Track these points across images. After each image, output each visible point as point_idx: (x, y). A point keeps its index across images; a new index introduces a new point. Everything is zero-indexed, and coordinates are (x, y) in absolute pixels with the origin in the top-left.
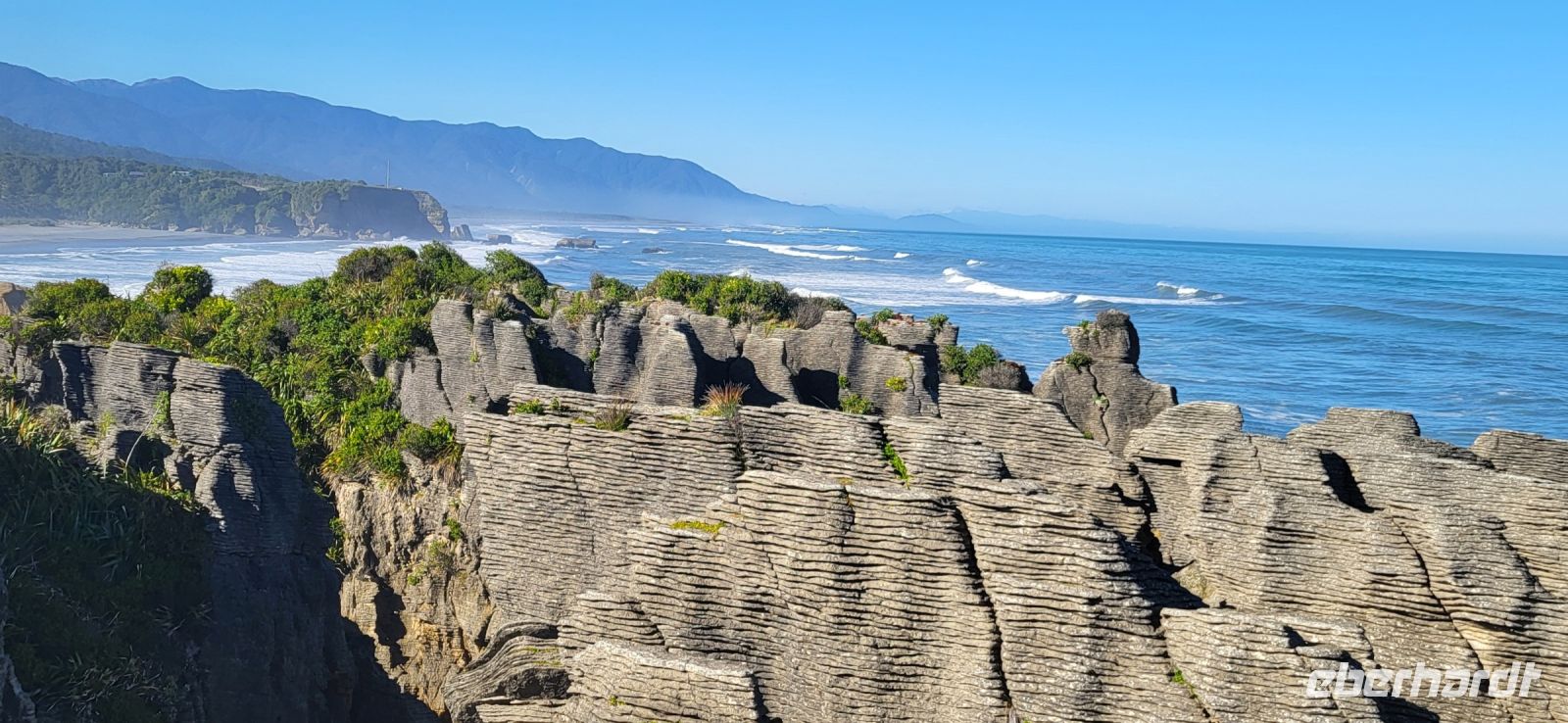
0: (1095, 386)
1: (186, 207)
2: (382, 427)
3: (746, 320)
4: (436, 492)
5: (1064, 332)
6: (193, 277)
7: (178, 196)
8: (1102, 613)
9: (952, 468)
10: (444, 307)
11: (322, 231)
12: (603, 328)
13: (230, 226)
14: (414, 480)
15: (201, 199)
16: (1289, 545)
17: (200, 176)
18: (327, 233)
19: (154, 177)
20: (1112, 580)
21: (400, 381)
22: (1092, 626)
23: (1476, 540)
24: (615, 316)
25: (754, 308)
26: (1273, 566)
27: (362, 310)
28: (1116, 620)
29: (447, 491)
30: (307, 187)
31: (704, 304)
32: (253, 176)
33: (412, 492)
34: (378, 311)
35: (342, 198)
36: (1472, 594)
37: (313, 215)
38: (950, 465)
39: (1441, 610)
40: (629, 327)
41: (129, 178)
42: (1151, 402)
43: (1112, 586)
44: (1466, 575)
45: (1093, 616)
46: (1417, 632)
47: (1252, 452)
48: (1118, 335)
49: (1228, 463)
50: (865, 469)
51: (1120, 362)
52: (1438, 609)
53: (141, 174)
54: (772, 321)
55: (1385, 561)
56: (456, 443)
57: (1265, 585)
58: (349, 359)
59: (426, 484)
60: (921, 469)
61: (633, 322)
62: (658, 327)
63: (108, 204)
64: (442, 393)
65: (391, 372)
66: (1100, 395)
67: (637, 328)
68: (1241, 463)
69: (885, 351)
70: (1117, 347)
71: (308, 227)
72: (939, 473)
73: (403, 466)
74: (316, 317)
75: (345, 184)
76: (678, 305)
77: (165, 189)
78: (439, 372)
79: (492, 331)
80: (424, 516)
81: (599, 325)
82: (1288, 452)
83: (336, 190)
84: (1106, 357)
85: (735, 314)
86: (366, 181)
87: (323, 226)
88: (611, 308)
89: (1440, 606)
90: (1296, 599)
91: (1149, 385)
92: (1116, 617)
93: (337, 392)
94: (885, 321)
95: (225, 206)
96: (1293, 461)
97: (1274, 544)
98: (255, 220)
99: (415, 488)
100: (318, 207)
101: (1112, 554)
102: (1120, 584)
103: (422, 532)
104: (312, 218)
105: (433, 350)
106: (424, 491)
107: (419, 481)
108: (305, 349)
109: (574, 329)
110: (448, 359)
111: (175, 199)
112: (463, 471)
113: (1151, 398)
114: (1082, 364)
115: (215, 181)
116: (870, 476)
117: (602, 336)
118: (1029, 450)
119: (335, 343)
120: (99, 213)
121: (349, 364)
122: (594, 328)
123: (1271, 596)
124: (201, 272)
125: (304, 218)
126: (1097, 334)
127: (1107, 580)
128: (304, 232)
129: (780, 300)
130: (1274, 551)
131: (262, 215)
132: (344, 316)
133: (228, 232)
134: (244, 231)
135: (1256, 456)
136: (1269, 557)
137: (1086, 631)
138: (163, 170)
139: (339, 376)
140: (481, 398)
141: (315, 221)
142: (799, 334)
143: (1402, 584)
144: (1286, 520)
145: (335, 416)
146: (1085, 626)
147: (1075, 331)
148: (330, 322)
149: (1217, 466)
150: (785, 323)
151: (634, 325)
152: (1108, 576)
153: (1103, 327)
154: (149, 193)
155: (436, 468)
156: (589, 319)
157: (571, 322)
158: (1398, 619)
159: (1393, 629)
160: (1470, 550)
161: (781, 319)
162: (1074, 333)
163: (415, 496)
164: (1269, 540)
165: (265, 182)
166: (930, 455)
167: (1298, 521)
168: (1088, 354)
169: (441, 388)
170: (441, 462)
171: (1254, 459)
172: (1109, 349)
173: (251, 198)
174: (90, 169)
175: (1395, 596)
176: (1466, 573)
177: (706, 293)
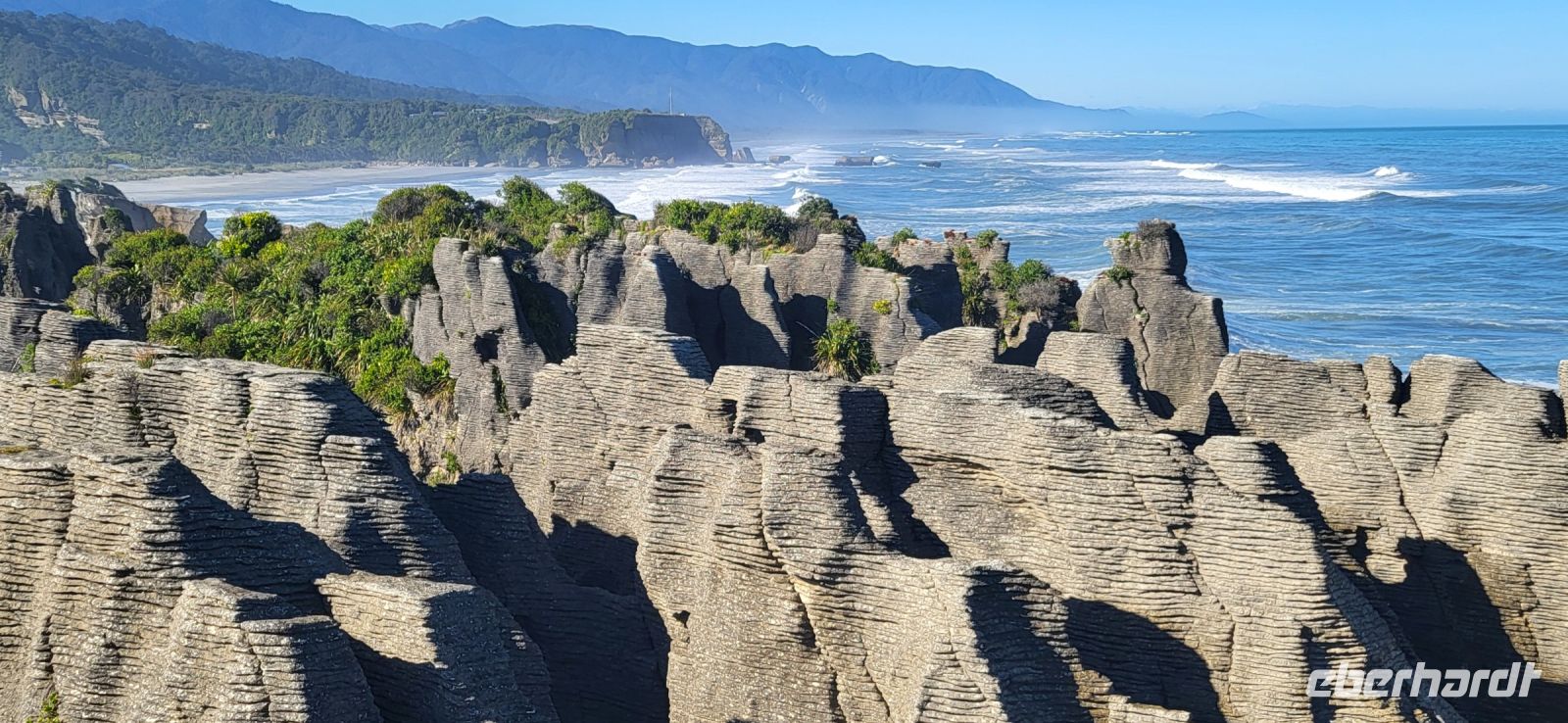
0: (1135, 300)
1: (484, 144)
2: (391, 363)
3: (745, 246)
4: (437, 426)
5: (1105, 244)
6: (260, 223)
7: (476, 133)
8: (129, 584)
9: (284, 425)
10: (443, 245)
11: (610, 160)
12: (586, 261)
13: (525, 159)
14: (416, 415)
15: (497, 135)
16: (679, 494)
17: (496, 112)
18: (614, 162)
19: (455, 116)
20: (153, 551)
21: (413, 319)
22: (116, 598)
23: (802, 489)
24: (599, 248)
25: (755, 233)
26: (659, 516)
27: (387, 250)
28: (146, 591)
29: (446, 425)
30: (594, 119)
31: (707, 231)
32: (546, 110)
33: (416, 427)
34: (402, 250)
35: (627, 128)
36: (787, 547)
37: (601, 145)
38: (283, 422)
39: (774, 562)
40: (612, 259)
41: (432, 119)
42: (1192, 315)
43: (151, 556)
44: (784, 526)
45: (119, 588)
46: (758, 586)
47: (786, 391)
48: (1159, 245)
49: (764, 402)
50: (223, 427)
51: (1163, 274)
52: (770, 561)
53: (443, 113)
54: (770, 246)
55: (730, 512)
56: (450, 378)
57: (651, 536)
58: (369, 298)
59: (428, 418)
60: (256, 427)
61: (616, 254)
62: (639, 257)
63: (415, 144)
64: (443, 330)
65: (405, 310)
66: (1140, 309)
67: (621, 259)
68: (776, 402)
69: (875, 274)
70: (1158, 258)
71: (597, 157)
72: (272, 431)
73: (407, 401)
74: (345, 259)
75: (630, 113)
76: (684, 234)
77: (464, 127)
78: (441, 309)
79: (477, 268)
80: (427, 449)
81: (583, 257)
82: (814, 390)
83: (621, 119)
84: (1148, 270)
85: (734, 241)
86: (650, 109)
87: (610, 155)
88: (595, 240)
89: (773, 558)
90: (678, 551)
91: (1192, 298)
92: (145, 589)
93: (356, 332)
94: (904, 241)
95: (519, 140)
96: (815, 400)
97: (663, 493)
98: (547, 152)
99: (419, 422)
100: (604, 137)
101: (164, 524)
102: (159, 554)
103: (428, 464)
104: (599, 149)
105: (437, 288)
106: (426, 425)
107: (422, 415)
108: (334, 290)
109: (561, 262)
110: (448, 295)
111: (475, 137)
112: (456, 405)
113: (1193, 311)
114: (1123, 278)
115: (509, 117)
116: (229, 434)
117: (585, 268)
118: (640, 390)
119: (358, 283)
120: (407, 152)
121: (369, 303)
122: (578, 261)
123: (655, 548)
124: (269, 218)
125: (592, 149)
126: (1137, 245)
127: (146, 550)
128: (593, 162)
129: (780, 225)
130: (663, 500)
131: (554, 147)
132: (372, 256)
133: (522, 166)
134: (537, 164)
135: (789, 395)
136: (658, 507)
137: (110, 603)
138: (463, 109)
139: (357, 316)
140: (469, 334)
141: (602, 151)
142: (795, 259)
143: (738, 535)
144: (679, 468)
145: (354, 353)
146: (110, 599)
147: (1116, 242)
148: (357, 263)
149: (752, 406)
150: (784, 249)
151: (617, 257)
152: (149, 547)
153: (1144, 238)
154: (450, 131)
155: (432, 403)
156: (573, 252)
157: (559, 255)
158: (744, 571)
159: (739, 581)
160: (793, 500)
161: (780, 244)
162: (1115, 245)
163: (418, 430)
164: (659, 489)
165: (557, 115)
166: (267, 412)
167: (690, 469)
168: (1129, 266)
169: (442, 325)
170: (437, 397)
171: (786, 398)
172: (1150, 260)
173: (542, 131)
174: (397, 111)
175: (735, 547)
176: (784, 523)
177: (710, 221)
